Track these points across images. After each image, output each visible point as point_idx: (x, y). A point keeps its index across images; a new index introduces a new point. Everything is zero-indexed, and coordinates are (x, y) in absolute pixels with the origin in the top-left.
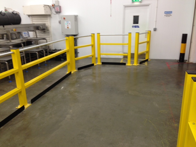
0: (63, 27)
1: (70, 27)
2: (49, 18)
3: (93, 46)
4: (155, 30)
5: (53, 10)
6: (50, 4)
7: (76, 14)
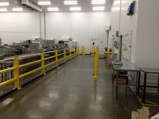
0: (73, 44)
1: (75, 45)
2: (68, 42)
3: (82, 49)
4: (99, 46)
5: (70, 40)
6: (69, 38)
7: (76, 41)
